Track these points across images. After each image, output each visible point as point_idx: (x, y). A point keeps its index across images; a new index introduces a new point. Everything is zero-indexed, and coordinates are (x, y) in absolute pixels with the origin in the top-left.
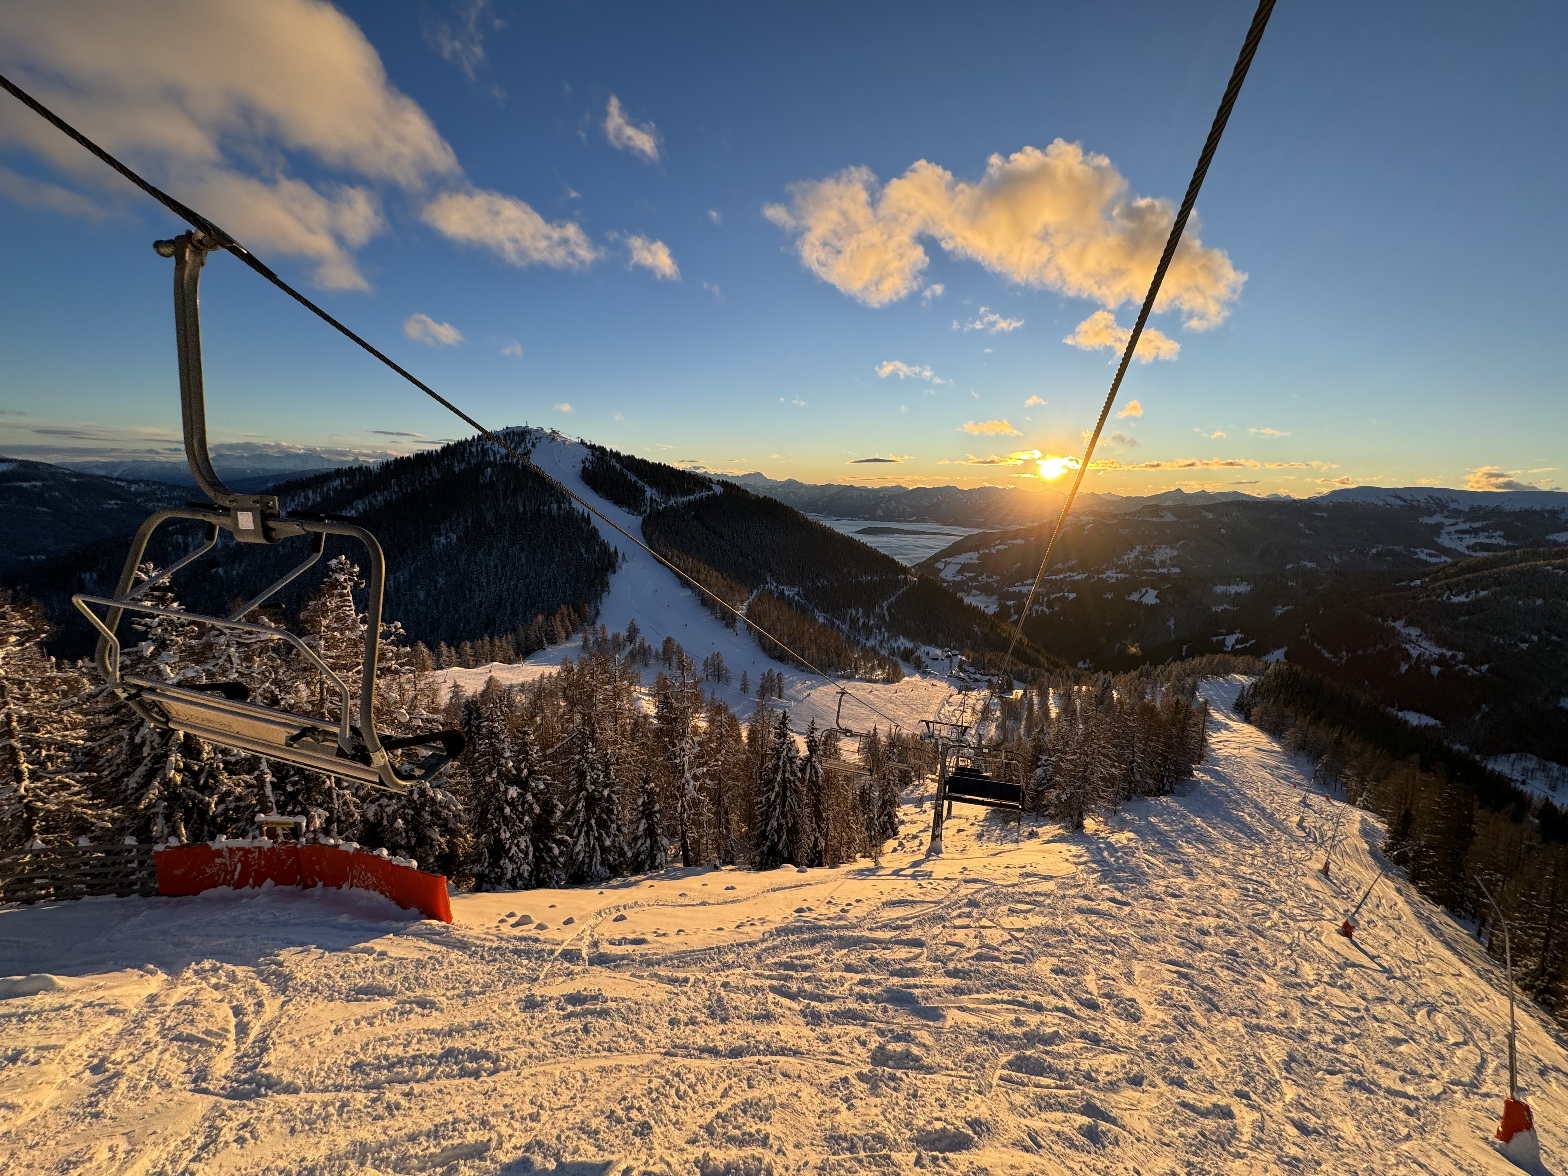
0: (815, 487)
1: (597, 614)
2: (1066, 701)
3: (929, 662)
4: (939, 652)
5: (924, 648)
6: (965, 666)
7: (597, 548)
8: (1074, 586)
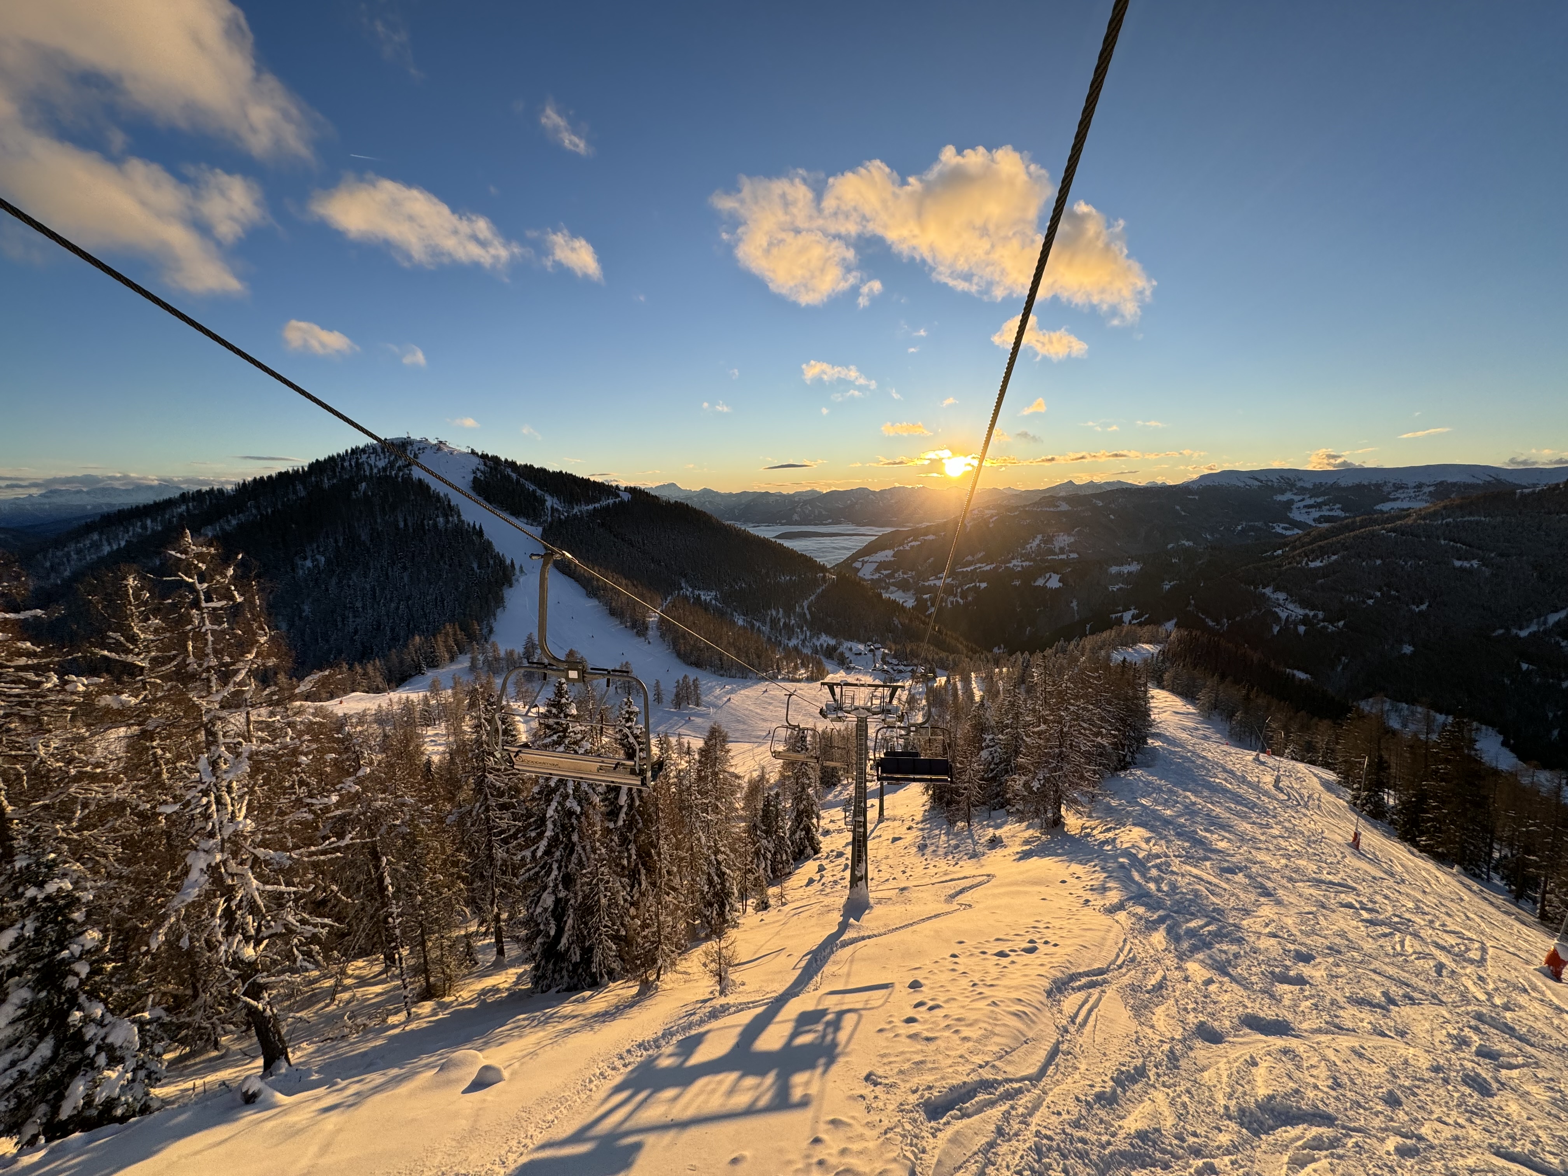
0: (731, 495)
1: (491, 631)
2: (989, 683)
3: (852, 657)
4: (861, 647)
5: (847, 644)
6: (888, 659)
7: (491, 562)
8: (983, 577)
